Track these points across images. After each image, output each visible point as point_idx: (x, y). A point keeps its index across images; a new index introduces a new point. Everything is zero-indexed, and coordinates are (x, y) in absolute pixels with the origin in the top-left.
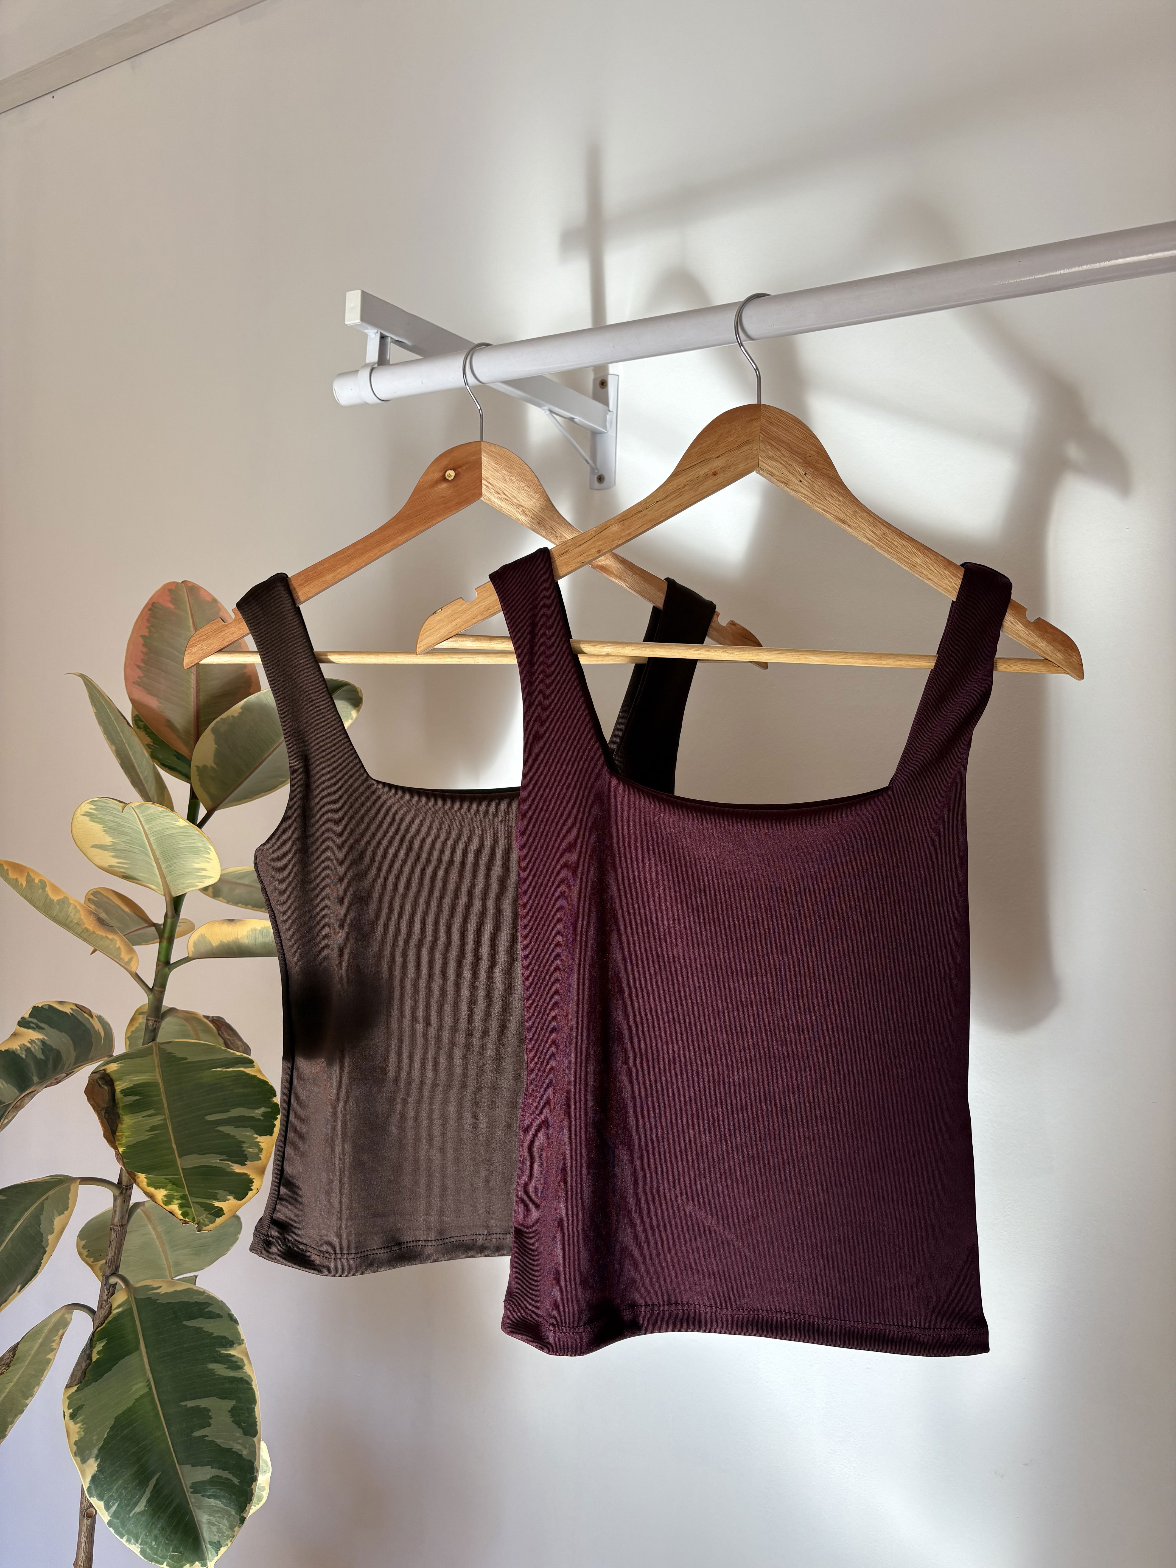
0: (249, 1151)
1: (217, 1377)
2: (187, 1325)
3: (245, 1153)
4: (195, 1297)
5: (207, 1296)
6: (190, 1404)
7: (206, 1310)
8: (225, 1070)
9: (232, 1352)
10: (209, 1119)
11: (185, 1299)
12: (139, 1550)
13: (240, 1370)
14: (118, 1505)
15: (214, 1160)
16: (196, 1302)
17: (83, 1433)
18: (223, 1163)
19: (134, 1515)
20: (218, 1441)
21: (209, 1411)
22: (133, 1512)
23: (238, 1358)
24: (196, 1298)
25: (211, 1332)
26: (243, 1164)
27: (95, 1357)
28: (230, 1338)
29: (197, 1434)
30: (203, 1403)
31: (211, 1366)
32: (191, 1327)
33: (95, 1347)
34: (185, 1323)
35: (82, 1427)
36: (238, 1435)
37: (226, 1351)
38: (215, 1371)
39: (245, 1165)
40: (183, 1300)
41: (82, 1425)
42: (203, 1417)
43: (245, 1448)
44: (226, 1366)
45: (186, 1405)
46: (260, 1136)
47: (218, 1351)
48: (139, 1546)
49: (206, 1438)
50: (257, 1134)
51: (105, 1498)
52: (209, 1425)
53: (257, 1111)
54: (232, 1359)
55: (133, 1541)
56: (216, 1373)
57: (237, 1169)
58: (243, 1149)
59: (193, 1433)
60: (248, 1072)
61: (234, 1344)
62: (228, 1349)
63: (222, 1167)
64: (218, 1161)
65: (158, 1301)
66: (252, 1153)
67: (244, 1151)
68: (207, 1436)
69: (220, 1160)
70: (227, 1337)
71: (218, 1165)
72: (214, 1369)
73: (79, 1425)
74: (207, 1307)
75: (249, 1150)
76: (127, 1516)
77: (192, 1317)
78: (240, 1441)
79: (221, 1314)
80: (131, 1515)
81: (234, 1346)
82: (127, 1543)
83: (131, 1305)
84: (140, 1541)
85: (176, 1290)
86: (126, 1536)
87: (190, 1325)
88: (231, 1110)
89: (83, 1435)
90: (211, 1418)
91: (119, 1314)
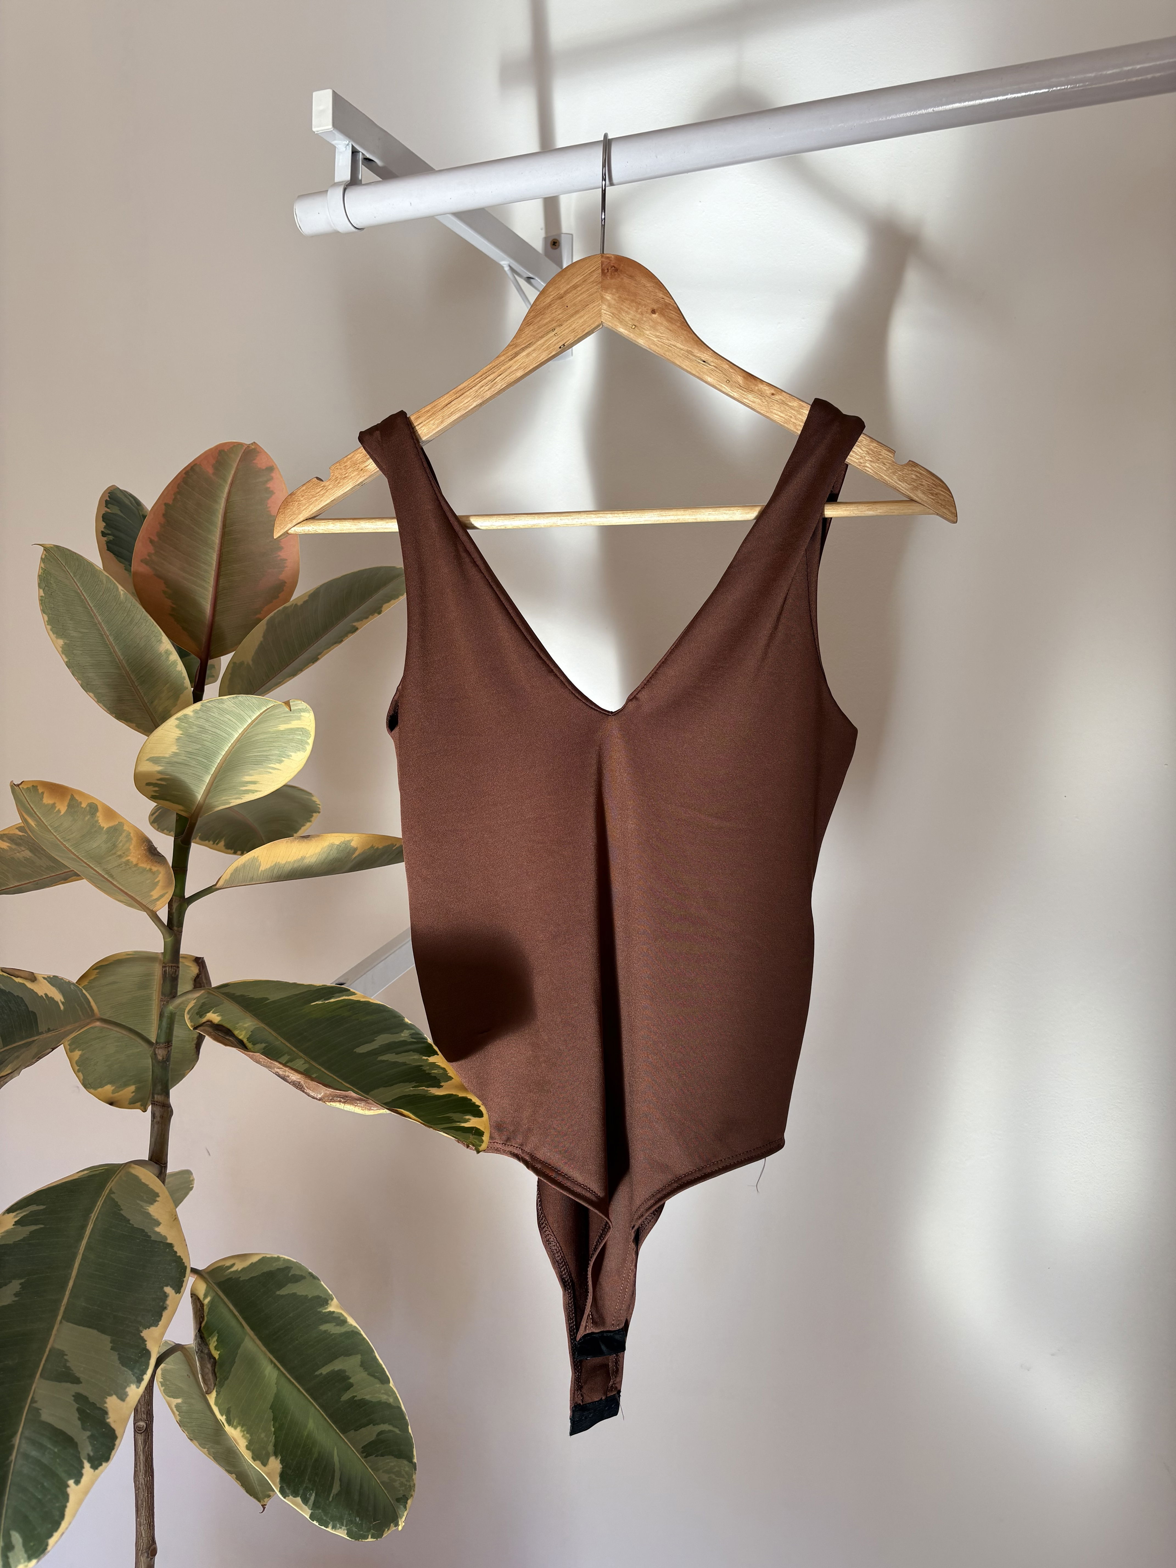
0: (434, 1073)
1: (333, 1336)
2: (281, 1294)
3: (433, 1075)
4: (274, 1264)
5: (283, 1260)
6: (325, 1371)
7: (290, 1275)
8: (326, 1002)
9: (331, 1309)
10: (361, 1052)
11: (266, 1269)
12: (346, 1531)
13: (346, 1324)
14: (316, 1495)
15: (409, 1089)
16: (278, 1269)
17: (248, 1435)
18: (418, 1090)
19: (333, 1498)
20: (368, 1397)
21: (344, 1371)
22: (332, 1495)
23: (338, 1313)
24: (275, 1266)
25: (304, 1294)
26: (440, 1087)
27: (216, 1354)
28: (323, 1296)
29: (346, 1397)
30: (337, 1365)
31: (324, 1327)
32: (286, 1295)
33: (210, 1344)
34: (278, 1293)
35: (243, 1429)
36: (378, 1386)
37: (326, 1309)
38: (329, 1331)
39: (442, 1086)
40: (265, 1270)
41: (242, 1427)
42: (341, 1380)
43: (389, 1396)
44: (334, 1324)
45: (322, 1373)
46: (429, 1057)
47: (320, 1312)
48: (345, 1528)
49: (356, 1399)
50: (425, 1056)
51: (301, 1492)
52: (351, 1385)
53: (402, 1035)
54: (334, 1315)
55: (338, 1525)
56: (331, 1333)
57: (436, 1091)
58: (427, 1072)
59: (341, 1399)
60: (356, 999)
61: (328, 1301)
62: (326, 1307)
63: (420, 1093)
64: (412, 1089)
65: (241, 1279)
66: (439, 1074)
67: (429, 1074)
68: (356, 1396)
69: (413, 1087)
70: (320, 1295)
71: (415, 1093)
72: (327, 1330)
73: (239, 1429)
74: (289, 1272)
75: (433, 1071)
76: (328, 1501)
77: (281, 1286)
78: (383, 1391)
79: (304, 1275)
80: (331, 1499)
81: (329, 1302)
82: (334, 1530)
83: (215, 1291)
84: (345, 1523)
85: (252, 1263)
86: (331, 1523)
87: (284, 1294)
88: (375, 1039)
89: (250, 1438)
90: (350, 1378)
91: (211, 1302)
